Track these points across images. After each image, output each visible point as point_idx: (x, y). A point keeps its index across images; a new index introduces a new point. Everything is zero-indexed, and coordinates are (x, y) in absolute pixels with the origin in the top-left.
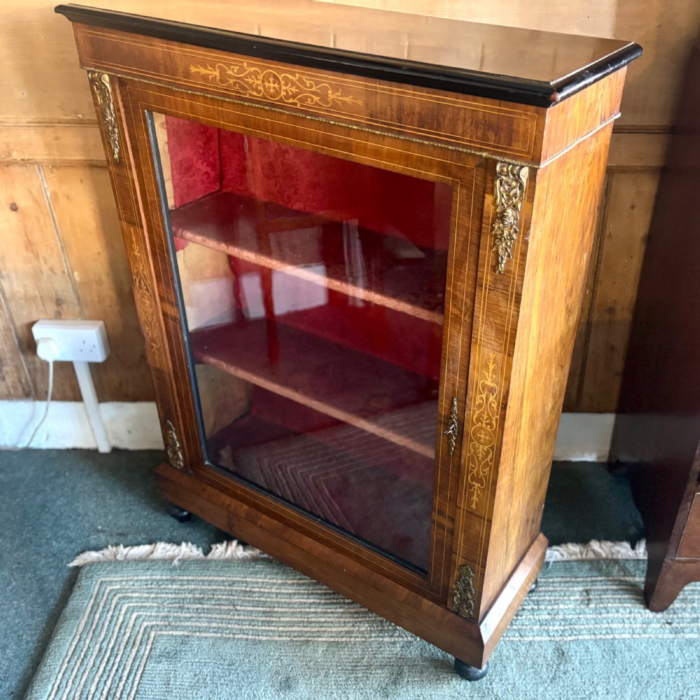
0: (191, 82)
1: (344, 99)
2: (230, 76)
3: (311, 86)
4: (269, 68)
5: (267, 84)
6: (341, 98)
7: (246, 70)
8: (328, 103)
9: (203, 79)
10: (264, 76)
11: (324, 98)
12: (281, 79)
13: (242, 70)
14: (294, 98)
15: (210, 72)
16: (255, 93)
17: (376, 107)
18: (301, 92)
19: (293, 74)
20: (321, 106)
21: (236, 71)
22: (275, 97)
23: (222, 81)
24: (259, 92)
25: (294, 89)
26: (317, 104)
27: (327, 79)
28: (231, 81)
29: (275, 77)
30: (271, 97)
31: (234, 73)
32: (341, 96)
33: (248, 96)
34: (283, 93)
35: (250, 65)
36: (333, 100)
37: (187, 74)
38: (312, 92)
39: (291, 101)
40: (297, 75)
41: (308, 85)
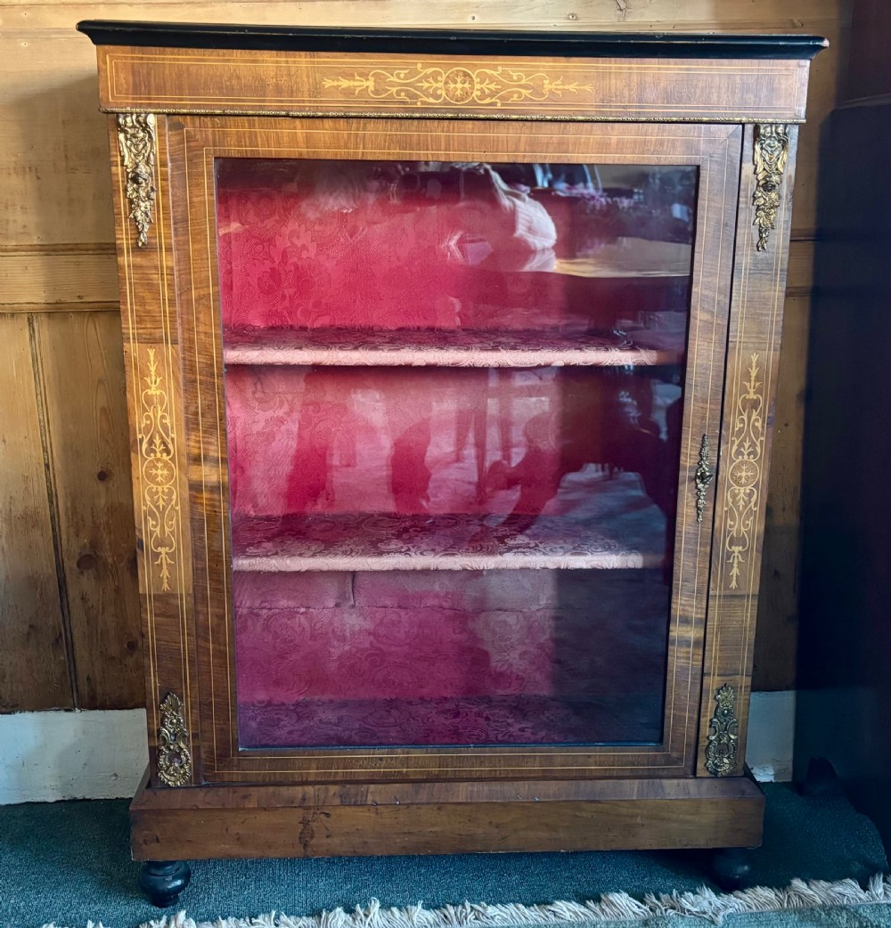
0: (321, 101)
1: (566, 87)
2: (392, 84)
3: (520, 79)
4: (456, 65)
5: (452, 86)
6: (561, 87)
7: (421, 72)
8: (543, 95)
9: (345, 94)
10: (448, 77)
11: (538, 91)
12: (474, 77)
13: (413, 73)
14: (493, 96)
15: (357, 84)
16: (431, 100)
17: (610, 89)
18: (505, 86)
19: (495, 68)
20: (532, 100)
21: (402, 76)
22: (463, 100)
23: (376, 92)
24: (438, 97)
25: (492, 87)
26: (527, 99)
27: (544, 67)
28: (394, 90)
29: (466, 74)
30: (456, 101)
31: (399, 78)
32: (563, 84)
33: (419, 105)
34: (476, 93)
35: (425, 66)
36: (551, 92)
37: (317, 90)
38: (521, 86)
39: (488, 101)
40: (500, 68)
41: (515, 78)
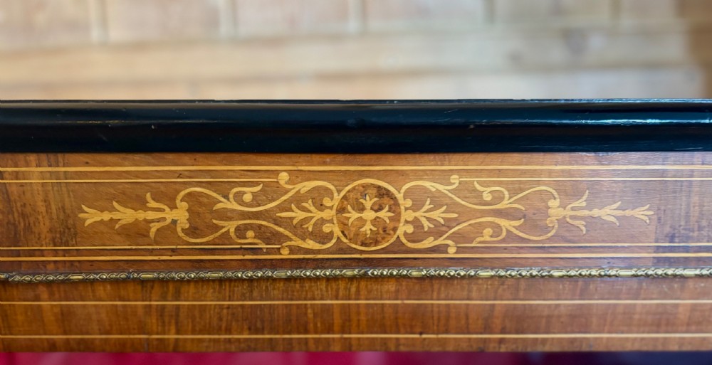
0: (79, 252)
1: (596, 213)
2: (226, 215)
3: (498, 198)
4: (362, 174)
5: (354, 215)
6: (586, 213)
7: (287, 191)
8: (546, 229)
9: (128, 236)
10: (345, 198)
11: (533, 221)
12: (399, 196)
13: (272, 191)
14: (440, 234)
15: (151, 215)
16: (311, 244)
17: (687, 215)
18: (465, 214)
19: (444, 177)
20: (523, 240)
21: (248, 198)
22: (376, 243)
23: (193, 231)
24: (325, 238)
25: (438, 215)
26: (510, 236)
27: (550, 173)
28: (231, 227)
29: (382, 193)
30: (363, 244)
31: (243, 203)
32: (589, 208)
33: (285, 254)
34: (404, 229)
35: (296, 176)
36: (562, 222)
37: (67, 231)
38: (500, 213)
39: (429, 243)
40: (455, 179)
41: (487, 197)
